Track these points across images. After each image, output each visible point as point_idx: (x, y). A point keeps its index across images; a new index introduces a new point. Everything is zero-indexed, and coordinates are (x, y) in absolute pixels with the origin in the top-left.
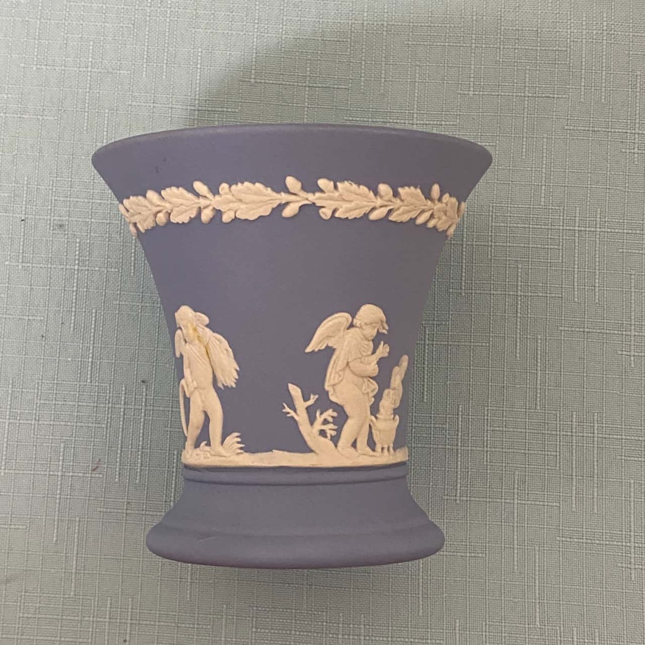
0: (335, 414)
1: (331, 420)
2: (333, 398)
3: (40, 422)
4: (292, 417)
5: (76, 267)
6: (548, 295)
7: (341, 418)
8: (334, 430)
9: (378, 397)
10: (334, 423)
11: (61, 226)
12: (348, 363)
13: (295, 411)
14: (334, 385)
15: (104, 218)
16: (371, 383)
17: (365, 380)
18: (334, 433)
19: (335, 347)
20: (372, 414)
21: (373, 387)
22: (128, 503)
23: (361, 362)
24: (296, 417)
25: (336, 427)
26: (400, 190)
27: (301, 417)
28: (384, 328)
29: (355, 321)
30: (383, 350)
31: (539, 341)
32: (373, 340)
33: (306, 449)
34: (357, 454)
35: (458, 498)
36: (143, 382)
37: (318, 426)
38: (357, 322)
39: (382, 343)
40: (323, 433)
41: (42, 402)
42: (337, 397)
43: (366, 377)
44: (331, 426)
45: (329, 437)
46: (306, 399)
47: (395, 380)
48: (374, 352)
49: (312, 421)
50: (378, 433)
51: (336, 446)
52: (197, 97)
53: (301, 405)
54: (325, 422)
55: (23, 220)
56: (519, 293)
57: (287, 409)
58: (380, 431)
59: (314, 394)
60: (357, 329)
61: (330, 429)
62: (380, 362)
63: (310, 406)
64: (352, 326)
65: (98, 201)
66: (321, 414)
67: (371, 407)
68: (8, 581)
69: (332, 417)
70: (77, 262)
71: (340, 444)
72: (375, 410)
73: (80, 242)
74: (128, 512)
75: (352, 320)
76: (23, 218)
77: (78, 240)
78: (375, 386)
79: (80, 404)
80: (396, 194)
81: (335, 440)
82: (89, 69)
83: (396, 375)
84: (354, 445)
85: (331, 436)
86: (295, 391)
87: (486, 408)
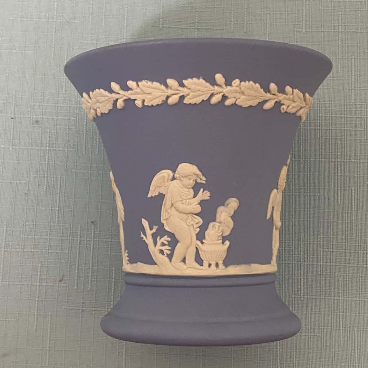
0: (169, 239)
1: (166, 243)
2: (167, 228)
3: (25, 250)
4: (144, 241)
5: (47, 148)
6: (358, 161)
7: (174, 242)
8: (169, 250)
9: (203, 228)
10: (169, 245)
11: (37, 122)
12: (172, 205)
13: (146, 236)
14: (166, 219)
15: (65, 116)
16: (195, 218)
17: (189, 215)
18: (169, 252)
19: (164, 193)
20: (197, 239)
21: (197, 221)
22: (83, 303)
23: (183, 204)
24: (146, 241)
25: (170, 248)
26: (185, 82)
27: (149, 241)
28: (201, 179)
29: (175, 175)
30: (204, 195)
31: (353, 191)
32: (193, 188)
33: (152, 262)
34: (185, 267)
35: (302, 296)
36: (93, 222)
37: (159, 247)
38: (176, 175)
39: (202, 190)
40: (162, 252)
41: (26, 236)
42: (169, 228)
43: (189, 214)
44: (167, 247)
45: (166, 255)
46: (151, 229)
47: (220, 216)
48: (195, 196)
49: (155, 243)
50: (203, 253)
51: (171, 261)
52: (125, 37)
53: (149, 232)
54: (163, 244)
55: (12, 118)
56: (339, 160)
57: (142, 236)
58: (204, 252)
59: (156, 226)
60: (178, 181)
61: (166, 249)
62: (202, 203)
63: (154, 233)
64: (174, 178)
65: (62, 105)
66: (160, 239)
67: (197, 235)
68: (5, 355)
69: (167, 241)
70: (48, 145)
71: (173, 260)
72: (201, 237)
73: (50, 132)
74: (83, 308)
75: (174, 175)
76: (13, 117)
77: (48, 131)
78: (199, 220)
79: (51, 237)
80: (182, 85)
81: (170, 257)
82: (55, 20)
83: (221, 213)
84: (184, 260)
85: (167, 254)
86: (145, 223)
87: (319, 236)
